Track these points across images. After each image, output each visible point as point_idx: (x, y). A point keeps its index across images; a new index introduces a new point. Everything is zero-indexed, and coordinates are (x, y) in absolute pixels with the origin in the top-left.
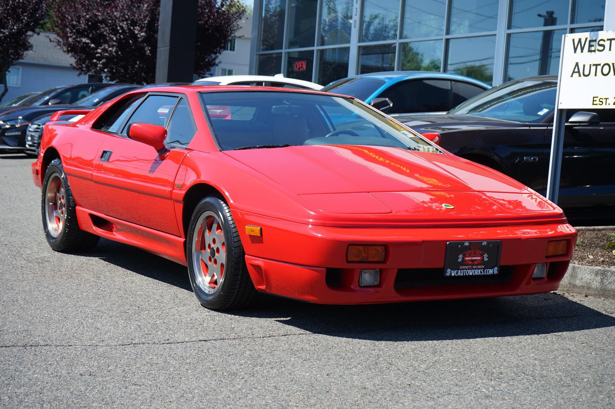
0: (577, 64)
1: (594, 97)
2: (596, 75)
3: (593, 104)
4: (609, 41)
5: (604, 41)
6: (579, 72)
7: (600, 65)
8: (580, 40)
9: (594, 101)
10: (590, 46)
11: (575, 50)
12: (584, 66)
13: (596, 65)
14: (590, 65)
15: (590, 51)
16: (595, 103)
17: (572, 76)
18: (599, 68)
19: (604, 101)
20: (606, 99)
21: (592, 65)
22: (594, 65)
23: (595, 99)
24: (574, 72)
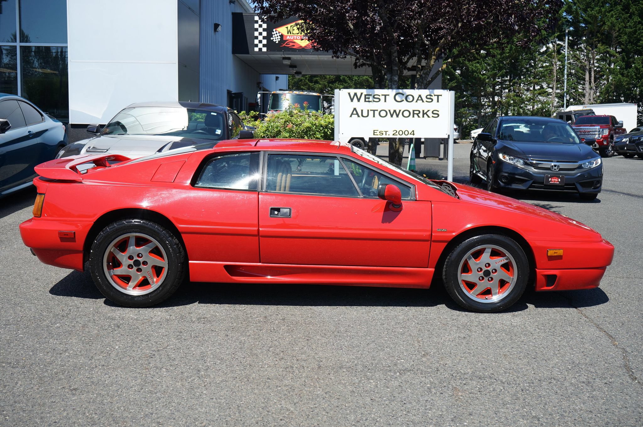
0: (355, 109)
1: (374, 131)
2: (374, 116)
3: (374, 135)
4: (384, 96)
5: (379, 96)
6: (357, 114)
7: (377, 110)
8: (355, 94)
9: (374, 133)
10: (365, 98)
11: (352, 100)
12: (362, 111)
13: (374, 111)
14: (368, 111)
15: (365, 101)
16: (375, 134)
17: (351, 116)
18: (377, 113)
19: (384, 133)
20: (386, 132)
21: (369, 111)
22: (371, 110)
23: (375, 131)
24: (352, 114)
